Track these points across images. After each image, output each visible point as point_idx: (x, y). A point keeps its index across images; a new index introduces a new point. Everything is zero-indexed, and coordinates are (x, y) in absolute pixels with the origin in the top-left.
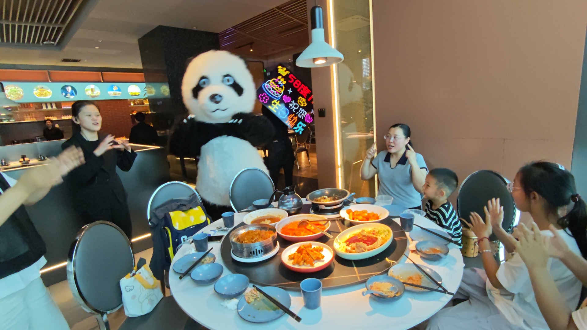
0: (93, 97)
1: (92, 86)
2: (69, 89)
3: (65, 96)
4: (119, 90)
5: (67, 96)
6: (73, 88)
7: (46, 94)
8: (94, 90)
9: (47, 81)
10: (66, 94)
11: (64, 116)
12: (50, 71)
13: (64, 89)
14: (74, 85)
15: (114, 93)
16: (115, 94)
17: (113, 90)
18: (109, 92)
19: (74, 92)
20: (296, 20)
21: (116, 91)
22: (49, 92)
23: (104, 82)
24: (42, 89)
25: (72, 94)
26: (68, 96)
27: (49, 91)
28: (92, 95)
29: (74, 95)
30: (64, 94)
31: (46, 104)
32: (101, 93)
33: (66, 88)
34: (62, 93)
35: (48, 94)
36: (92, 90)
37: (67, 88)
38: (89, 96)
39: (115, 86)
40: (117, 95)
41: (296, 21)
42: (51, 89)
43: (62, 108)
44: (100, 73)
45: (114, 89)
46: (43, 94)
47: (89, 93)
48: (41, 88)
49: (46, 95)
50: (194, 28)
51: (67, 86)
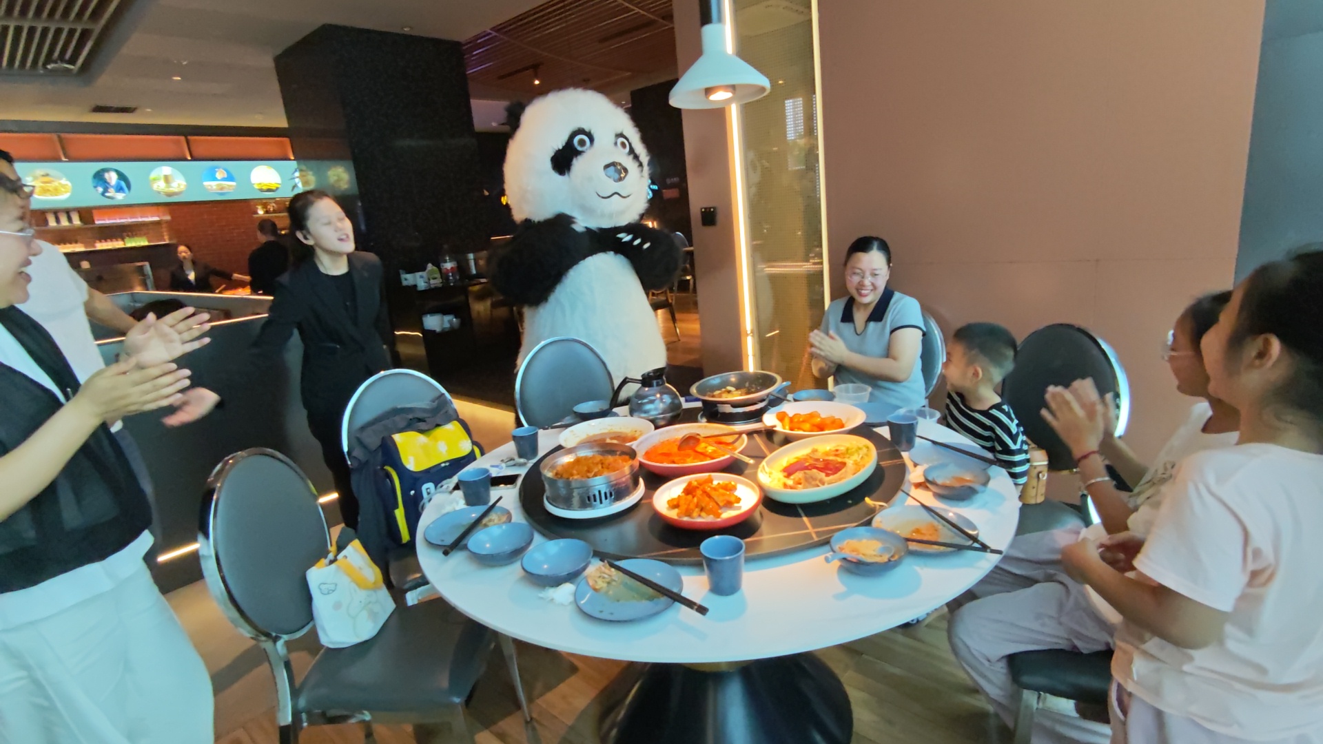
0: (170, 195)
1: (166, 169)
2: (112, 178)
3: (103, 194)
4: (230, 178)
5: (107, 194)
6: (122, 176)
7: (56, 189)
8: (170, 178)
9: (58, 160)
10: (106, 190)
11: (101, 242)
12: (63, 135)
13: (99, 177)
14: (123, 167)
15: (218, 185)
16: (222, 189)
17: (216, 179)
18: (206, 183)
19: (123, 184)
21: (224, 179)
22: (63, 186)
23: (194, 159)
24: (46, 179)
25: (119, 189)
26: (111, 193)
27: (64, 181)
28: (167, 190)
29: (124, 192)
30: (101, 189)
31: (56, 213)
32: (188, 186)
33: (103, 175)
34: (95, 187)
35: (63, 190)
36: (167, 179)
37: (107, 176)
38: (159, 192)
39: (218, 168)
40: (225, 191)
42: (69, 179)
43: (93, 222)
44: (182, 138)
45: (219, 175)
46: (48, 190)
47: (160, 186)
48: (43, 176)
49: (56, 191)
51: (107, 170)
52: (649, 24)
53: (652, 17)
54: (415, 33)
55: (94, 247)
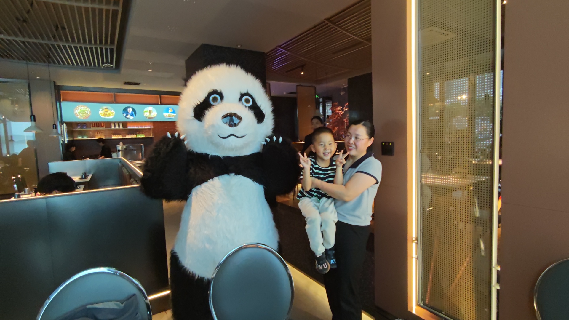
0: (150, 118)
1: (150, 108)
2: (130, 110)
3: (126, 117)
4: (174, 112)
5: (127, 117)
6: (134, 110)
7: (109, 114)
8: (151, 112)
9: (112, 103)
10: (127, 115)
12: (115, 93)
13: (125, 110)
14: (135, 106)
15: (169, 115)
16: (170, 116)
17: (168, 112)
18: (164, 114)
19: (134, 113)
20: (353, 36)
21: (171, 113)
22: (112, 113)
23: (161, 104)
24: (106, 110)
25: (132, 115)
26: (129, 116)
27: (113, 111)
28: (149, 116)
29: (133, 116)
30: (125, 115)
31: (115, 123)
32: (157, 115)
33: (127, 109)
34: (123, 114)
35: (111, 114)
36: (150, 112)
37: (128, 109)
38: (146, 117)
39: (170, 108)
40: (171, 117)
41: (353, 38)
42: (114, 110)
43: (127, 127)
44: (159, 96)
45: (170, 111)
46: (106, 114)
47: (147, 114)
48: (106, 109)
49: (109, 115)
50: (238, 46)
51: (129, 107)
52: (358, 44)
53: (361, 40)
54: (243, 48)
55: (126, 137)
